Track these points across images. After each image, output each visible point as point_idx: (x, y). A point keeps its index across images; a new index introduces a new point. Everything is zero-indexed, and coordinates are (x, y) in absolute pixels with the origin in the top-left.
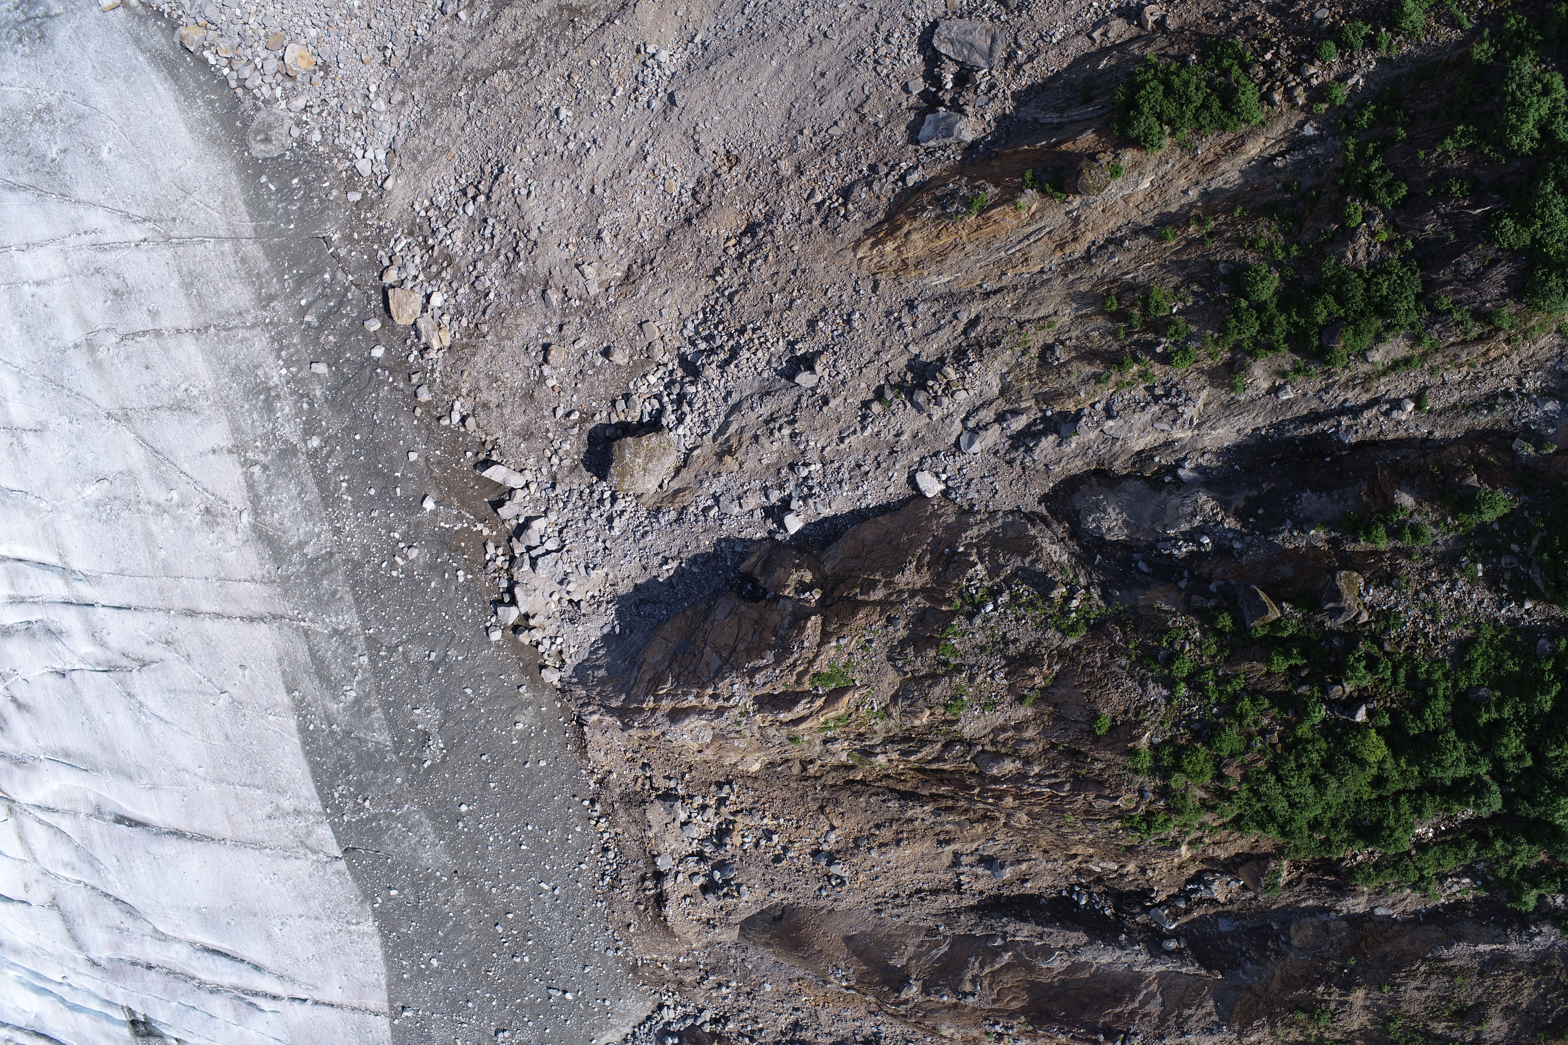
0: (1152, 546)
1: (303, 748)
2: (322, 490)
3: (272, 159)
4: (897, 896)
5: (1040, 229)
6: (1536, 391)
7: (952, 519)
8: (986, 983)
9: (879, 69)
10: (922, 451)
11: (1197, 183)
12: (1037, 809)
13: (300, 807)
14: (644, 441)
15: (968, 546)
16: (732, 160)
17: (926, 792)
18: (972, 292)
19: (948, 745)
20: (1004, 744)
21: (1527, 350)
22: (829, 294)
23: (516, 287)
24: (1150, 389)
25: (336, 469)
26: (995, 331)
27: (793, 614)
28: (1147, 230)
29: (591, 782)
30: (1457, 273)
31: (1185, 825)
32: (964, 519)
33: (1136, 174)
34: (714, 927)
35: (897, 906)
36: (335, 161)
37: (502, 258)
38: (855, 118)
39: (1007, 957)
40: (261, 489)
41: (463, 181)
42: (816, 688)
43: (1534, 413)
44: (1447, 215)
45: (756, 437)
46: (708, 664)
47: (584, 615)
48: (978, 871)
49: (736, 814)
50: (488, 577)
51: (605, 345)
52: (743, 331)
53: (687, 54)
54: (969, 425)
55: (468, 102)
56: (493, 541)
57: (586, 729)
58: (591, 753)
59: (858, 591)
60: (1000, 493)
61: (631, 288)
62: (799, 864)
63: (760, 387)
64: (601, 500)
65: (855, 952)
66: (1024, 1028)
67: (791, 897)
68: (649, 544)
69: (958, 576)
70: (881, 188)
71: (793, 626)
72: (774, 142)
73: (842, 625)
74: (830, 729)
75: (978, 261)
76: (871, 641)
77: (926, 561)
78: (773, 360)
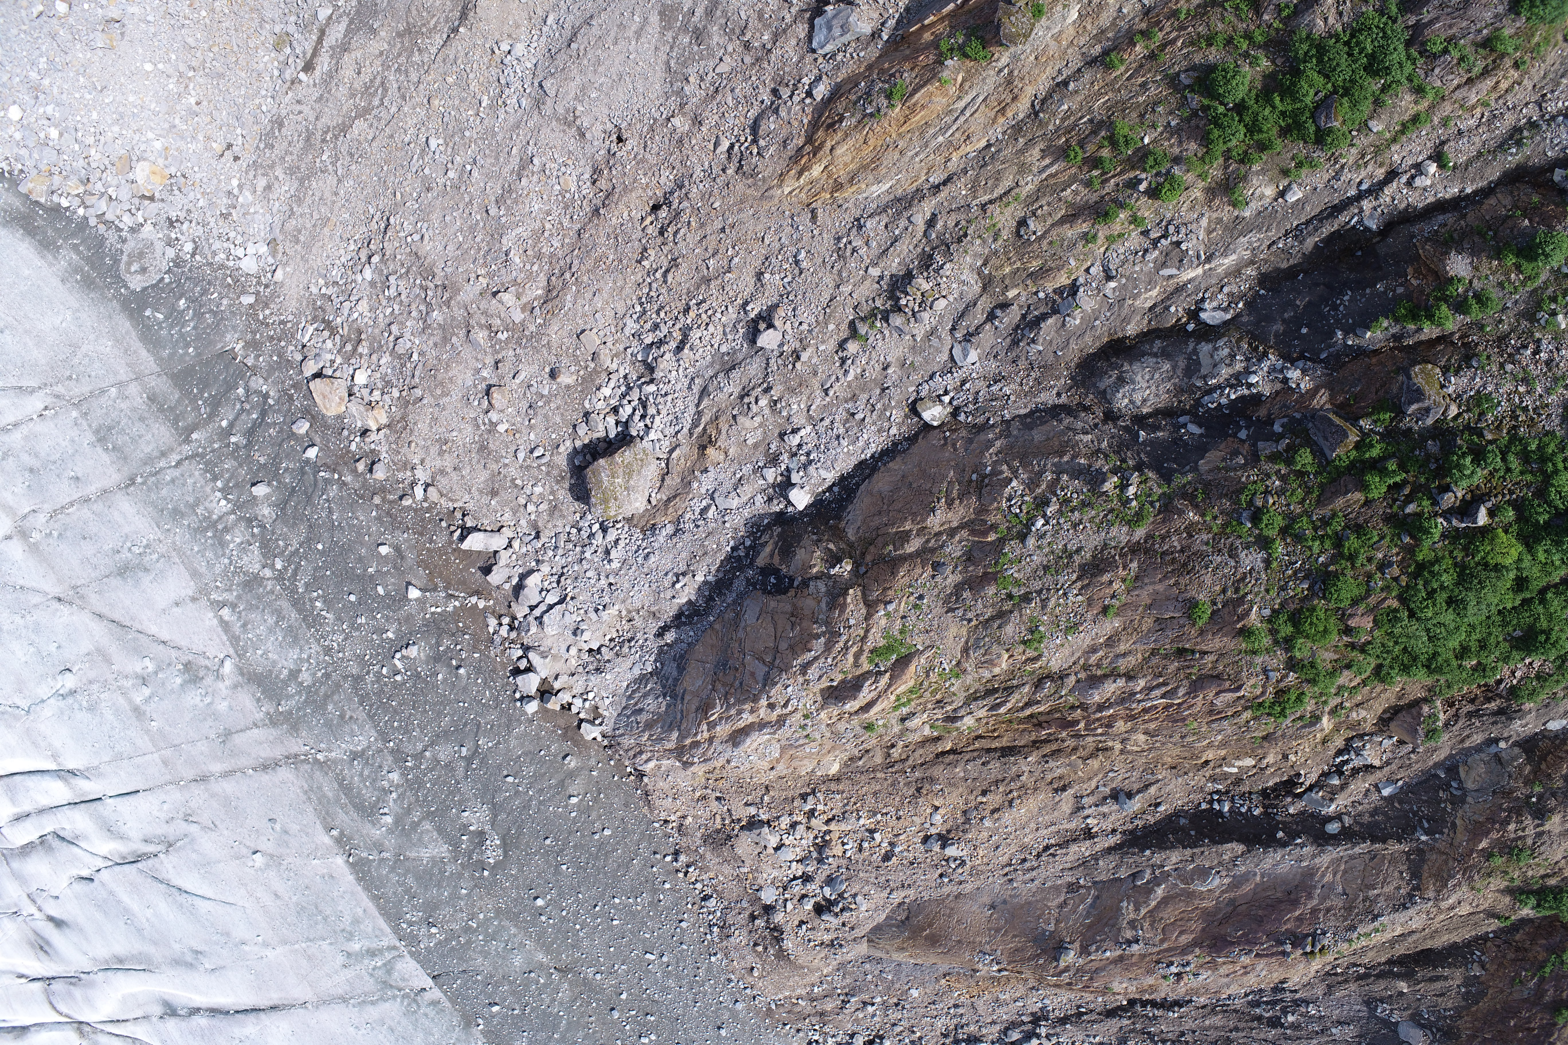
0: (1196, 403)
1: (360, 884)
2: (300, 612)
3: (152, 287)
4: (1024, 860)
5: (973, 99)
8: (1146, 925)
10: (915, 378)
12: (1152, 726)
13: (371, 946)
14: (618, 458)
15: (995, 463)
17: (1026, 742)
18: (919, 190)
19: (1037, 684)
20: (1098, 666)
21: (1538, 71)
22: (767, 242)
23: (437, 339)
24: (1144, 233)
25: (307, 586)
26: (957, 223)
27: (829, 593)
28: (1090, 65)
29: (668, 834)
31: (1321, 694)
32: (982, 437)
33: (1059, 8)
34: (840, 946)
35: (1028, 870)
37: (414, 314)
38: (740, 47)
39: (1160, 891)
40: (237, 629)
41: (352, 247)
42: (877, 665)
45: (734, 419)
46: (753, 674)
47: (609, 661)
48: (1104, 809)
49: (828, 822)
50: (498, 651)
51: (547, 370)
52: (687, 310)
53: (543, 39)
54: (959, 335)
55: (334, 164)
56: (493, 613)
57: (646, 779)
58: (658, 803)
59: (891, 547)
60: (1012, 398)
61: (556, 302)
62: (911, 856)
63: (723, 363)
64: (591, 536)
65: (997, 930)
66: (1201, 960)
67: (911, 892)
68: (654, 566)
69: (995, 499)
70: (789, 113)
71: (832, 606)
72: (662, 100)
73: (885, 589)
74: (904, 704)
75: (917, 154)
76: (921, 597)
77: (955, 494)
78: (728, 330)
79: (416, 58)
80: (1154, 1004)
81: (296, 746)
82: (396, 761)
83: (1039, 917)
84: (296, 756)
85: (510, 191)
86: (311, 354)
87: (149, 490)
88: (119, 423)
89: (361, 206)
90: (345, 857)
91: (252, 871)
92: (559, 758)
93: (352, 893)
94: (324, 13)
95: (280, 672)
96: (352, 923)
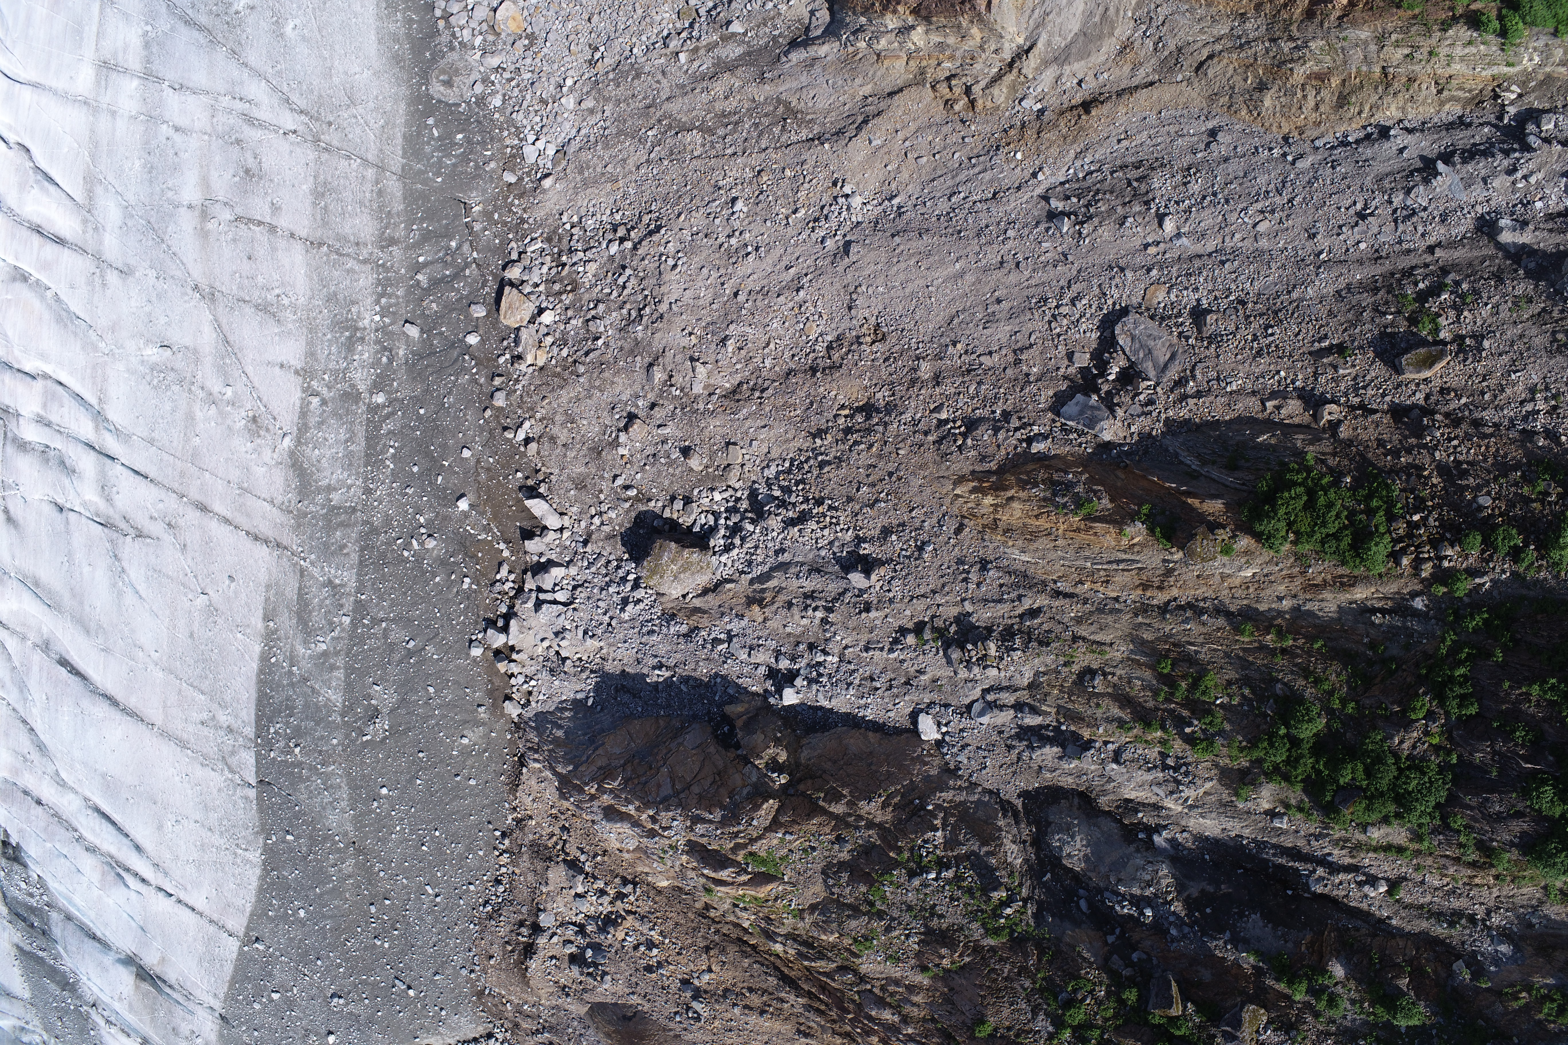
0: (1100, 891)
1: (258, 675)
3: (447, 104)
5: (1133, 561)
6: (1498, 927)
7: (934, 772)
9: (1053, 325)
10: (935, 696)
11: (1295, 596)
13: (235, 726)
14: (686, 553)
15: (938, 807)
16: (878, 336)
17: (806, 987)
18: (1044, 583)
19: (843, 969)
20: (892, 995)
21: (1508, 890)
22: (914, 514)
23: (627, 347)
24: (1164, 756)
25: (390, 432)
26: (1050, 631)
27: (755, 786)
28: (1228, 615)
29: (510, 818)
30: (1482, 806)
32: (945, 778)
33: (1243, 560)
34: (568, 995)
36: (506, 133)
37: (624, 311)
38: (1011, 358)
41: (618, 217)
42: (747, 864)
43: (1487, 946)
44: (1499, 753)
45: (790, 605)
46: (659, 786)
47: (565, 673)
49: (629, 913)
50: (492, 595)
51: (688, 444)
52: (820, 503)
53: (880, 210)
54: (988, 698)
55: (654, 146)
56: (509, 566)
57: (524, 770)
58: (521, 793)
59: (822, 795)
60: (988, 770)
61: (733, 405)
62: (667, 983)
63: (814, 561)
64: (624, 579)
67: (647, 1006)
68: (651, 643)
69: (916, 833)
70: (1004, 440)
71: (751, 798)
72: (925, 339)
73: (794, 821)
75: (1063, 558)
76: (814, 849)
77: (894, 802)
78: (837, 544)
79: (777, 130)
81: (290, 541)
82: (356, 610)
85: (766, 296)
86: (525, 263)
87: (327, 263)
88: (342, 191)
89: (647, 196)
90: (264, 648)
91: (190, 604)
92: (475, 705)
93: (248, 678)
95: (321, 479)
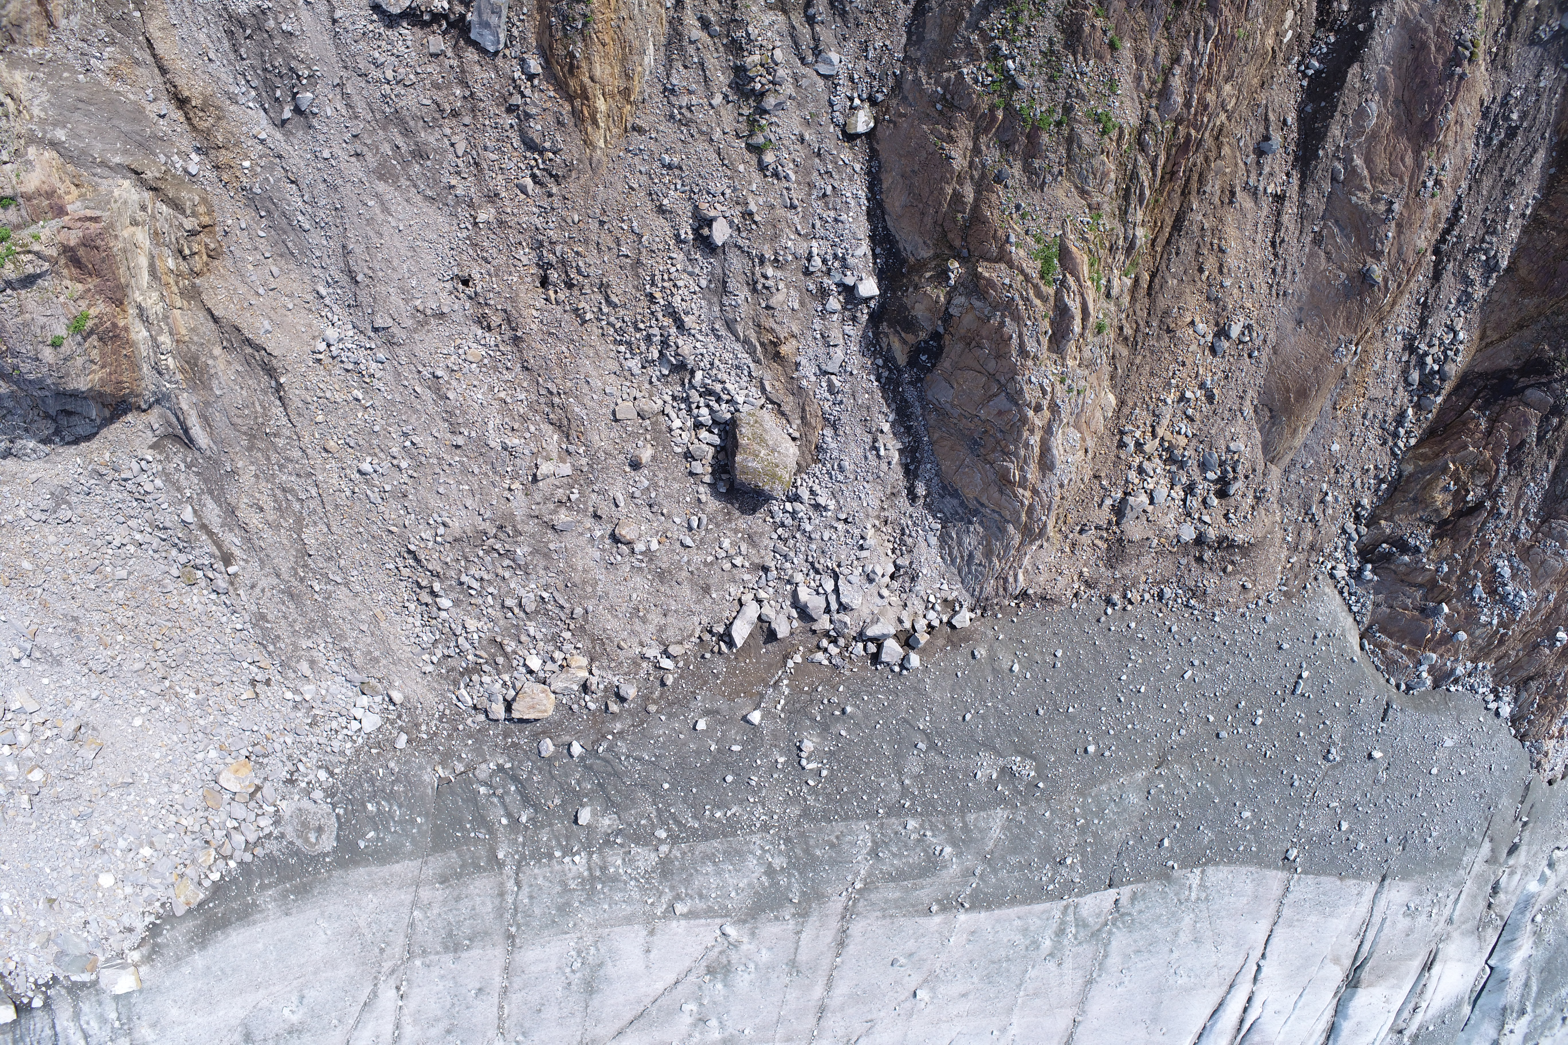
2: (715, 836)
4: (1274, 271)
8: (1381, 188)
9: (407, 83)
10: (824, 119)
12: (1224, 69)
14: (743, 441)
15: (938, 82)
17: (1179, 200)
18: (672, 21)
19: (1142, 148)
20: (1154, 83)
22: (636, 186)
23: (542, 563)
27: (968, 295)
29: (1087, 599)
32: (906, 87)
34: (1263, 492)
35: (1284, 272)
37: (507, 575)
38: (452, 121)
39: (1358, 161)
40: (701, 905)
41: (412, 606)
42: (1055, 281)
45: (769, 309)
46: (1000, 413)
47: (911, 563)
48: (1267, 170)
49: (1154, 435)
50: (847, 666)
51: (628, 469)
52: (651, 297)
53: (335, 308)
54: (810, 59)
55: (329, 581)
56: (811, 652)
57: (1031, 591)
58: (1056, 591)
59: (960, 216)
60: (888, 43)
61: (573, 425)
62: (1220, 374)
63: (715, 292)
64: (794, 514)
65: (1322, 328)
66: (1434, 155)
67: (1251, 393)
68: (852, 466)
69: (969, 94)
70: (536, 106)
71: (982, 295)
72: (455, 222)
73: (994, 237)
74: (1099, 279)
76: (1018, 207)
77: (945, 131)
78: (690, 269)
79: (280, 442)
80: (1447, 231)
81: (837, 904)
82: (898, 816)
83: (1329, 283)
84: (846, 908)
85: (451, 414)
86: (486, 703)
87: (527, 925)
88: (449, 923)
89: (382, 576)
90: (962, 910)
91: (930, 1007)
92: (973, 662)
93: (998, 921)
94: (188, 515)
95: (762, 884)
96: (1024, 936)
